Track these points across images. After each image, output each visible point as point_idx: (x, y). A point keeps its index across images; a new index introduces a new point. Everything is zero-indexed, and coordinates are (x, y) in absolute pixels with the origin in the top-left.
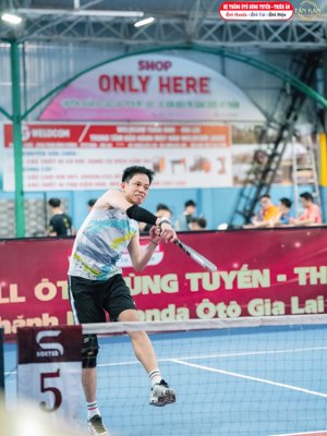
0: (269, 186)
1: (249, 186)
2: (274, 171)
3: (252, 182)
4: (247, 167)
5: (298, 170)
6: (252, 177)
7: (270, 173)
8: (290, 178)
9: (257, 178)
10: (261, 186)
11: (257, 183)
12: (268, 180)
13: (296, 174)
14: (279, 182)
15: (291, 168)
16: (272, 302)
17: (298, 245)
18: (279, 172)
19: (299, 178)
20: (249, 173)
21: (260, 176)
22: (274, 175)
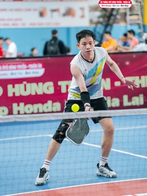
0: (111, 26)
1: (99, 26)
2: (115, 16)
3: (101, 23)
4: (98, 14)
5: (130, 15)
6: (101, 20)
7: (113, 18)
8: (125, 20)
9: (104, 21)
10: (107, 26)
11: (105, 23)
12: (111, 21)
13: (129, 18)
14: (118, 23)
15: (125, 14)
16: (111, 99)
17: (127, 63)
18: (118, 17)
19: (131, 20)
20: (99, 17)
21: (106, 19)
22: (116, 18)
